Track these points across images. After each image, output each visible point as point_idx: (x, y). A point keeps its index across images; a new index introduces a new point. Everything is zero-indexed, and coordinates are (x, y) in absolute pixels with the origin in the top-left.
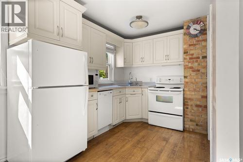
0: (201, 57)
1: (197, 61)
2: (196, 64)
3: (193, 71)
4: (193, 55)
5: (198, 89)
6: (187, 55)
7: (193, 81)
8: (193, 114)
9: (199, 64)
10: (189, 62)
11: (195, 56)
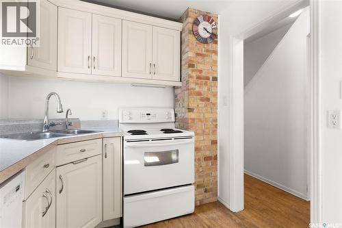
0: (211, 79)
1: (206, 84)
2: (205, 88)
3: (202, 100)
4: (201, 71)
5: (207, 131)
6: (193, 71)
7: (202, 116)
8: (201, 174)
9: (209, 90)
10: (196, 84)
11: (203, 74)
